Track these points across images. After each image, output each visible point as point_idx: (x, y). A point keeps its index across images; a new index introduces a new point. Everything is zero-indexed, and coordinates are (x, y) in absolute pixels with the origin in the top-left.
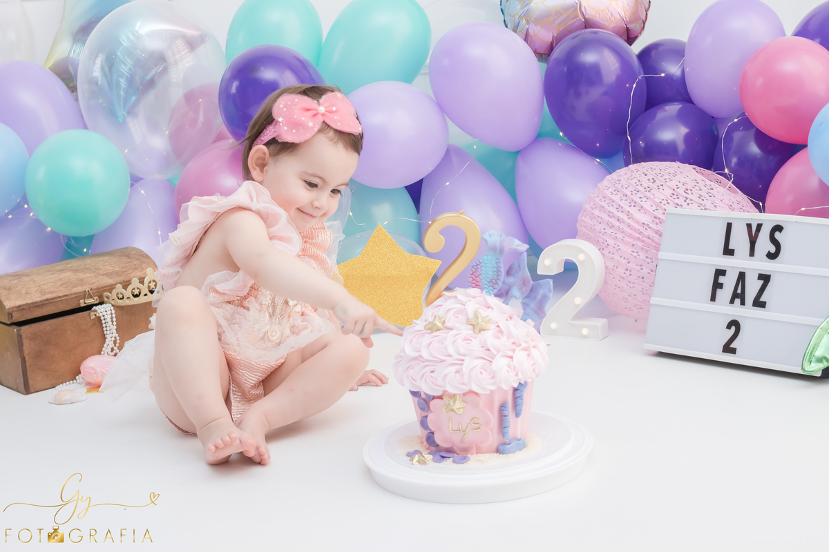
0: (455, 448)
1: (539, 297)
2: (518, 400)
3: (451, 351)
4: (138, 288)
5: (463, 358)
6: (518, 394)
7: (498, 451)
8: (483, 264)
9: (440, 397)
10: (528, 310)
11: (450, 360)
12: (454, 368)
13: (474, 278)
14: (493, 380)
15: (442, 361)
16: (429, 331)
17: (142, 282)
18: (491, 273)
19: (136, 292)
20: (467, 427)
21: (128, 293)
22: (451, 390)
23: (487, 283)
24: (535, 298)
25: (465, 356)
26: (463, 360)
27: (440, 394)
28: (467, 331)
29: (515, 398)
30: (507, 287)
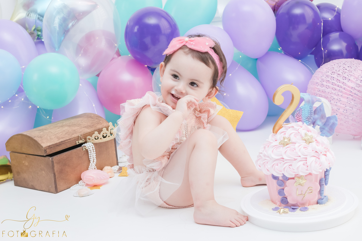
0: (298, 204)
1: (330, 124)
2: (327, 176)
3: (300, 154)
4: (106, 133)
5: (306, 157)
6: (327, 173)
7: (317, 203)
8: (303, 110)
9: (293, 178)
10: (324, 131)
11: (299, 159)
12: (302, 163)
13: (298, 117)
14: (321, 167)
15: (295, 160)
16: (282, 145)
17: (107, 130)
18: (307, 114)
19: (105, 135)
20: (306, 192)
21: (100, 136)
22: (301, 174)
23: (305, 119)
24: (328, 125)
25: (307, 156)
26: (307, 158)
27: (293, 176)
28: (304, 144)
29: (325, 176)
30: (314, 120)
